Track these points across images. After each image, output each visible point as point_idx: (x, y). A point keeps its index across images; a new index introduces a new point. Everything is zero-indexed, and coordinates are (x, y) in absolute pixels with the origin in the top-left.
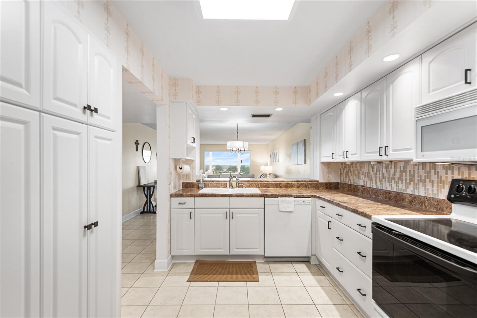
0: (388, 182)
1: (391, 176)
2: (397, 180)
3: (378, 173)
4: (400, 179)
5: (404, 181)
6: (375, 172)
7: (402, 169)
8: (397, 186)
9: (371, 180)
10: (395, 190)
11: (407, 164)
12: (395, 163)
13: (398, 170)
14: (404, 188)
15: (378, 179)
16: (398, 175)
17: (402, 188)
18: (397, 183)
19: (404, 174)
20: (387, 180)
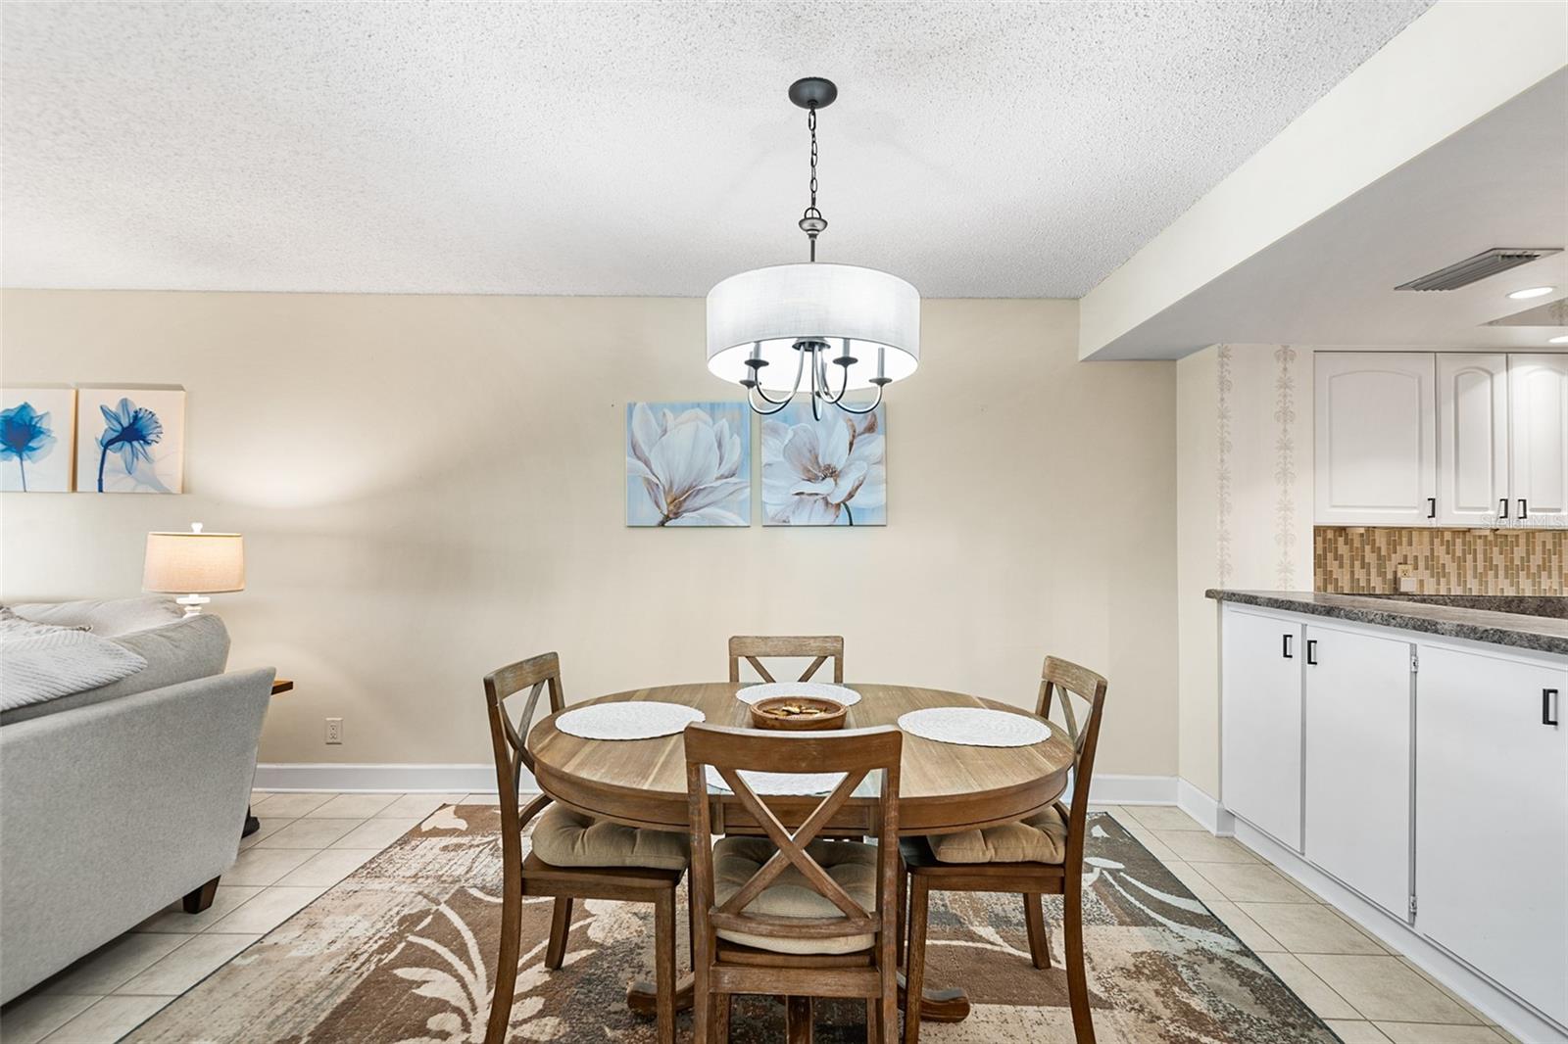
0: (1506, 577)
1: (1517, 562)
2: (1534, 570)
3: (1469, 557)
4: (1545, 567)
5: (1555, 573)
6: (1459, 553)
7: (1549, 546)
8: (1536, 583)
9: (1444, 576)
10: (1528, 593)
11: (1563, 537)
12: (1528, 533)
13: (1539, 548)
14: (1556, 586)
15: (1470, 573)
16: (1537, 559)
17: (1551, 587)
18: (1535, 579)
19: (1554, 558)
20: (1501, 573)
